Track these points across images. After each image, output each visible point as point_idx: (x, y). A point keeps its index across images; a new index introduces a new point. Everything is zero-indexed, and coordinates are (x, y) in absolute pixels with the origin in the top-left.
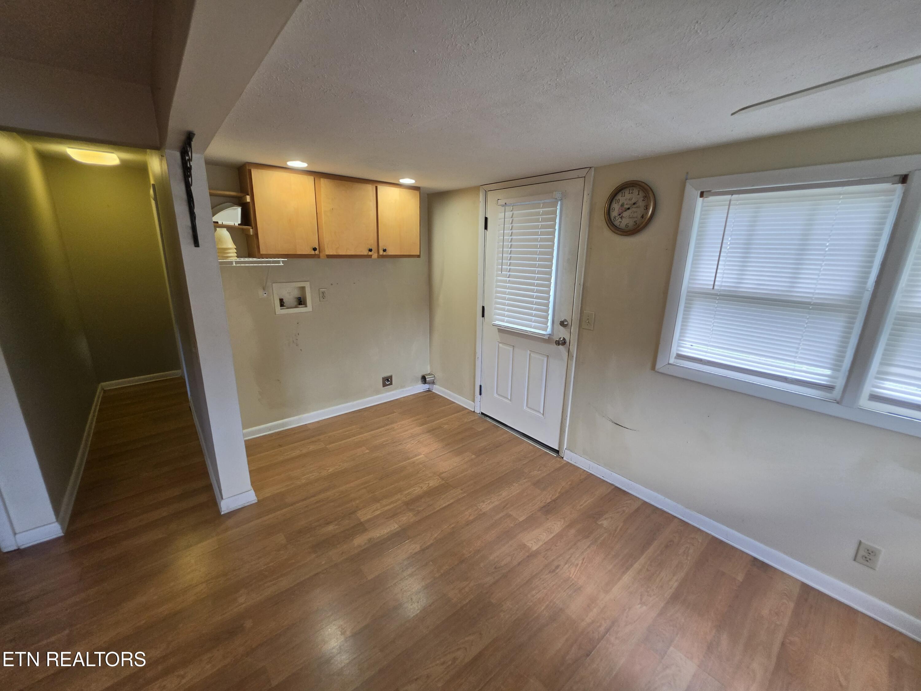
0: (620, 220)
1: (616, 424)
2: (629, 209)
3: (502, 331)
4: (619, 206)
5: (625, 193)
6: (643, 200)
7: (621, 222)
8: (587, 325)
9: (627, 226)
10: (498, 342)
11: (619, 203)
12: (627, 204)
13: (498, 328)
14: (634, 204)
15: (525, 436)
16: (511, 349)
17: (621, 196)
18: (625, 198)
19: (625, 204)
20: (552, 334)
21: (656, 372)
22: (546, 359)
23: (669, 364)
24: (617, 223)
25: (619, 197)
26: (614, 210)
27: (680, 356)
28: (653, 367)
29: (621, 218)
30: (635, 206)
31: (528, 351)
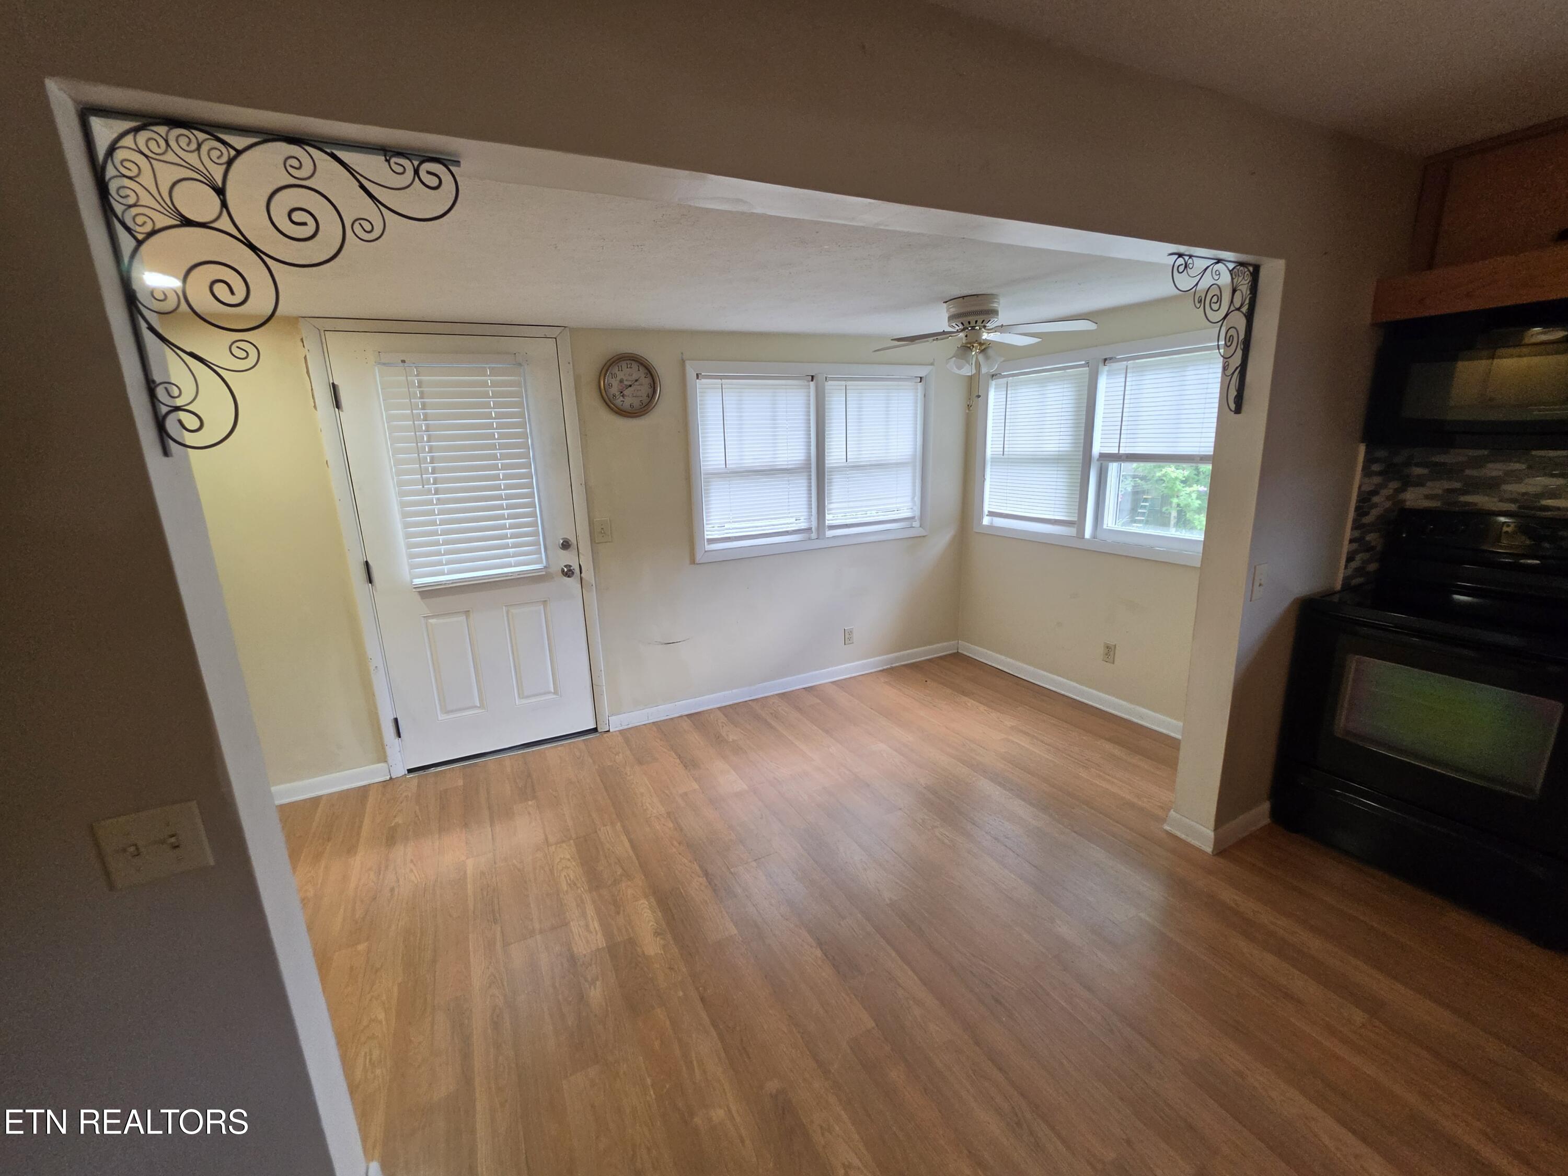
0: (621, 398)
1: (666, 644)
2: (630, 386)
3: (428, 593)
4: (618, 382)
5: (621, 366)
6: (645, 377)
7: (623, 401)
8: (603, 536)
9: (632, 407)
10: (424, 617)
11: (617, 379)
12: (626, 380)
13: (419, 592)
14: (636, 381)
15: (528, 747)
16: (462, 618)
17: (617, 370)
18: (625, 373)
19: (625, 379)
20: (547, 566)
21: (697, 564)
22: (542, 607)
23: (705, 551)
24: (618, 401)
25: (615, 370)
26: (612, 386)
27: (711, 541)
28: (693, 561)
29: (623, 396)
30: (637, 383)
31: (504, 607)
